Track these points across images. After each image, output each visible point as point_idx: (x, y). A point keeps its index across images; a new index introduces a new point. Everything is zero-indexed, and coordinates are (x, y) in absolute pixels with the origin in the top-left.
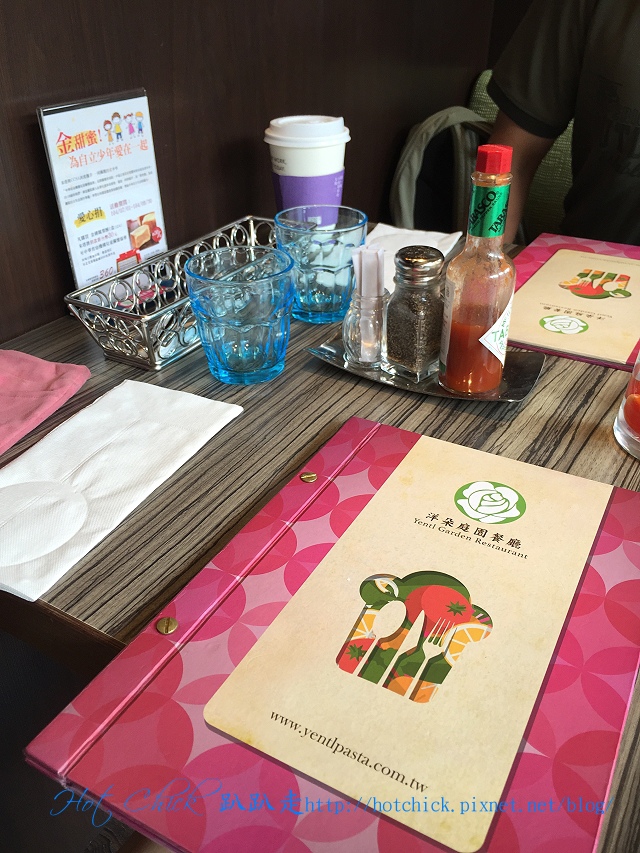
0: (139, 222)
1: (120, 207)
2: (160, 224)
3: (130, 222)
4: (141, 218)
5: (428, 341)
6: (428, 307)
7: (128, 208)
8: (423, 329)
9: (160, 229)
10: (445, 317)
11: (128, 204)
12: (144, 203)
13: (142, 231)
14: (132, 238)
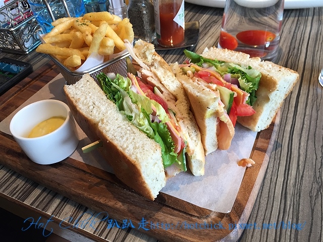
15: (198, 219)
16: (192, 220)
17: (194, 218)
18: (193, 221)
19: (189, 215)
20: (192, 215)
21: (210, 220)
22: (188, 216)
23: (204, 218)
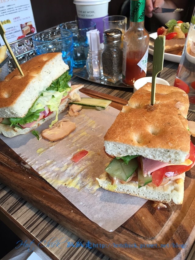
0: (25, 25)
1: (17, 19)
2: (34, 26)
3: (21, 25)
4: (26, 24)
5: (118, 67)
6: (117, 53)
7: (20, 20)
8: (116, 62)
9: (34, 28)
10: (123, 57)
11: (20, 19)
12: (27, 18)
13: (27, 28)
14: (23, 31)
15: (143, 240)
16: (137, 240)
17: (139, 238)
18: (139, 241)
19: (136, 234)
20: (138, 235)
21: (154, 242)
22: (134, 235)
23: (149, 240)
